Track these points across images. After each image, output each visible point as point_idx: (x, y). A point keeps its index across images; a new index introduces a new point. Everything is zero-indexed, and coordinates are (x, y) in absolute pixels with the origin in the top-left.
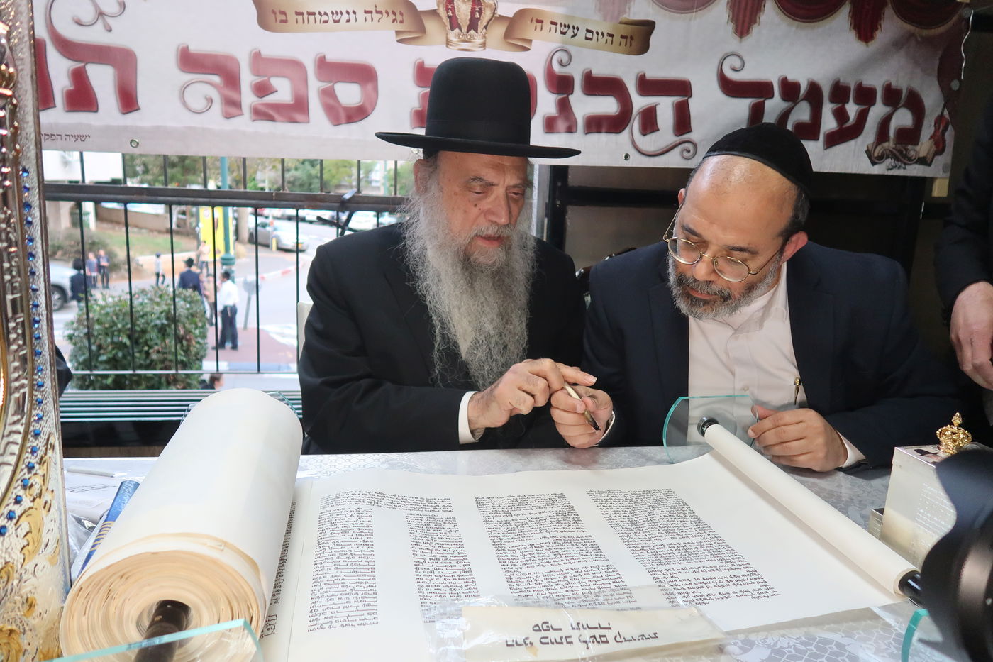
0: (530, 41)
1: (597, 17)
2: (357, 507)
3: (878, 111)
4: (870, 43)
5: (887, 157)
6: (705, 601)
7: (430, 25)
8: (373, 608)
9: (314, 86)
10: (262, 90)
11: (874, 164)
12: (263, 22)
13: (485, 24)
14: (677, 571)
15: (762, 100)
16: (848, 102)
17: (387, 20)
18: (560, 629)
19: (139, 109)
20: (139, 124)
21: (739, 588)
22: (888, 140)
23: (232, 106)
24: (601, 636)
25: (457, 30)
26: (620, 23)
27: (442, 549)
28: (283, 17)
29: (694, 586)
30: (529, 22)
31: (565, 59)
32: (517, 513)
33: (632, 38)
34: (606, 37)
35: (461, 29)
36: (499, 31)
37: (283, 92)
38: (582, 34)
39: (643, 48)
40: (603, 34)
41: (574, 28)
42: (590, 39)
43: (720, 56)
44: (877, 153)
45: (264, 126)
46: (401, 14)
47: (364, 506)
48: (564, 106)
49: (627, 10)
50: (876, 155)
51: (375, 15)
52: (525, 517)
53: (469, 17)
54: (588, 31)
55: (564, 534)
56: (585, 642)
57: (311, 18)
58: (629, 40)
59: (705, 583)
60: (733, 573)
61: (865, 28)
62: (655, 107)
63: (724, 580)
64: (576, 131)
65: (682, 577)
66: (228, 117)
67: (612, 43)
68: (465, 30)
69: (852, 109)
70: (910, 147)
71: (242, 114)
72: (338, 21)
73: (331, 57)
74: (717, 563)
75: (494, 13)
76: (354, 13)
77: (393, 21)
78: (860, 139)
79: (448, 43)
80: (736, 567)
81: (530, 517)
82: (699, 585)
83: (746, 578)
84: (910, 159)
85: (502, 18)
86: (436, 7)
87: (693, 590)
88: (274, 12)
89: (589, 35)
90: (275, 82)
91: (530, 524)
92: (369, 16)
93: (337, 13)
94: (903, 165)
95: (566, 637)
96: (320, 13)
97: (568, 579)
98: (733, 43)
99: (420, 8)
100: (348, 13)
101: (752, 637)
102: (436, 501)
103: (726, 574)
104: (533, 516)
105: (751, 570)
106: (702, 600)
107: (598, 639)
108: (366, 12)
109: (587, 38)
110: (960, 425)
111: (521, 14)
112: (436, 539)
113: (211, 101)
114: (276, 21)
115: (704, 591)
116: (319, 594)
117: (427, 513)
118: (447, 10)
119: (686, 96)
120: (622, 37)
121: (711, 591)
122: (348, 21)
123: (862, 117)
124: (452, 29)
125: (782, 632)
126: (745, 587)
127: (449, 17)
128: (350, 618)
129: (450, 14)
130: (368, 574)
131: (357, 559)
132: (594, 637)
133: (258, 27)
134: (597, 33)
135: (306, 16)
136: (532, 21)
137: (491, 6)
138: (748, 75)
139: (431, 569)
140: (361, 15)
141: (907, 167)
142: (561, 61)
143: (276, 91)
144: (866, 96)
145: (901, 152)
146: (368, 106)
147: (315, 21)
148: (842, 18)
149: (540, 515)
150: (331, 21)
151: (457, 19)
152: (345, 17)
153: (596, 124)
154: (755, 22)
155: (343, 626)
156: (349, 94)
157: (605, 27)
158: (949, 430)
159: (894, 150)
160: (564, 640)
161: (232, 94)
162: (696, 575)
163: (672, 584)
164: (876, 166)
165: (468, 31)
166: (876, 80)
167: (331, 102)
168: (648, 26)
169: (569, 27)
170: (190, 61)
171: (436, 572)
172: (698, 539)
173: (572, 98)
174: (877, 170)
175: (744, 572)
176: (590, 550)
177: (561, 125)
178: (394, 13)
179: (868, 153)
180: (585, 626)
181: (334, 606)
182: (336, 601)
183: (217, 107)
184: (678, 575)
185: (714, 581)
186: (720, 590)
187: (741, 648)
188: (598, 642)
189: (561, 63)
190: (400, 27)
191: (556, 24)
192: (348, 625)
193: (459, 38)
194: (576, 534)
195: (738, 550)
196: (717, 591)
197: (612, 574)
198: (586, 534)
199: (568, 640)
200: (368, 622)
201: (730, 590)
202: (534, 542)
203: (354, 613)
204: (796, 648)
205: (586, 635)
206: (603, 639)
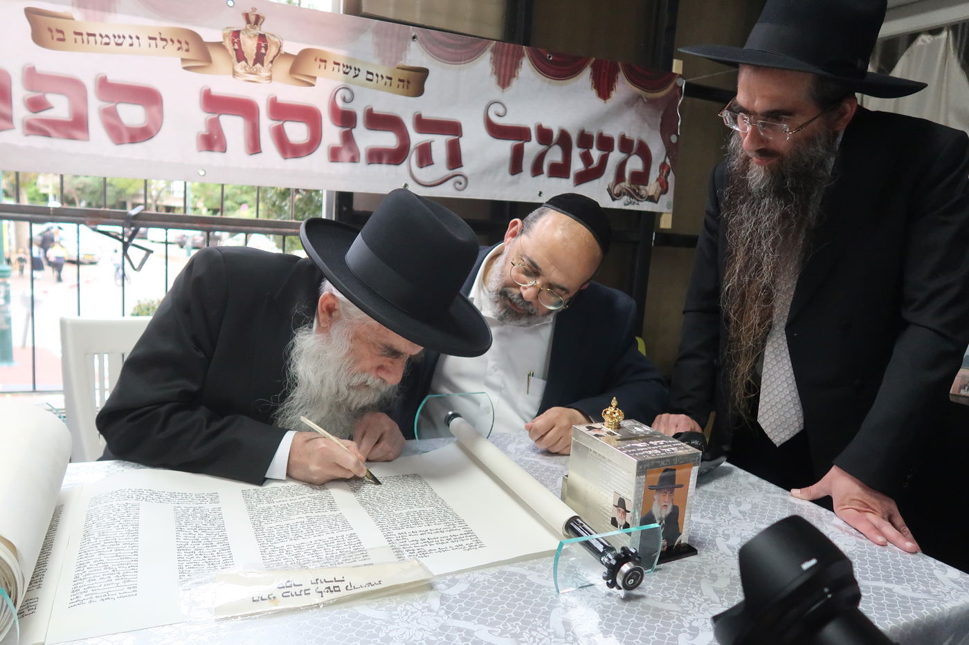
0: (315, 78)
1: (376, 61)
2: (125, 502)
3: (615, 156)
4: (607, 101)
5: (624, 195)
6: (426, 554)
7: (216, 55)
8: (133, 583)
9: (94, 107)
10: (36, 105)
11: (614, 199)
12: (38, 38)
13: (271, 59)
14: (408, 534)
15: (522, 142)
16: (591, 148)
17: (172, 48)
18: (301, 585)
21: (456, 544)
22: (624, 181)
23: (3, 119)
24: (334, 587)
25: (243, 63)
26: (398, 68)
27: (204, 534)
28: (61, 36)
29: (420, 545)
30: (314, 60)
31: (348, 97)
32: (278, 500)
33: (408, 82)
34: (385, 80)
35: (247, 62)
36: (285, 66)
37: (60, 108)
38: (363, 75)
39: (419, 91)
40: (382, 77)
41: (355, 69)
42: (371, 80)
43: (485, 103)
44: (616, 190)
45: (38, 142)
46: (187, 43)
47: (133, 501)
48: (348, 138)
49: (404, 57)
50: (615, 192)
51: (159, 41)
52: (286, 503)
53: (255, 51)
54: (368, 73)
55: (317, 514)
56: (321, 592)
57: (91, 39)
58: (406, 83)
59: (430, 541)
60: (453, 533)
61: (603, 88)
62: (430, 143)
63: (445, 539)
64: (359, 162)
65: (411, 538)
67: (391, 85)
68: (251, 62)
69: (596, 154)
70: (641, 187)
71: (14, 128)
72: (121, 44)
73: (113, 78)
75: (279, 50)
76: (138, 38)
77: (179, 49)
78: (603, 178)
79: (234, 73)
80: (457, 528)
81: (290, 502)
82: (424, 544)
83: (462, 536)
84: (641, 197)
85: (287, 55)
86: (222, 40)
87: (418, 548)
88: (50, 30)
89: (370, 77)
90: (51, 98)
91: (289, 508)
92: (153, 42)
93: (119, 37)
94: (636, 202)
95: (305, 590)
96: (101, 36)
97: (315, 548)
98: (496, 93)
99: (206, 39)
100: (131, 37)
101: (457, 577)
102: (204, 495)
103: (447, 534)
104: (293, 501)
105: (467, 530)
106: (424, 554)
107: (332, 589)
108: (150, 38)
109: (368, 79)
110: (617, 407)
111: (305, 53)
112: (201, 525)
114: (53, 38)
115: (427, 548)
116: (81, 577)
117: (194, 506)
118: (233, 43)
119: (457, 135)
120: (400, 80)
121: (432, 548)
122: (131, 45)
123: (604, 160)
124: (239, 62)
125: (481, 571)
126: (460, 543)
127: (235, 50)
128: (109, 593)
129: (236, 47)
130: (131, 557)
131: (121, 545)
132: (329, 588)
133: (31, 41)
134: (377, 76)
135: (85, 37)
136: (316, 60)
137: (276, 43)
138: (510, 120)
139: (192, 550)
140: (144, 41)
141: (640, 203)
142: (344, 98)
143: (53, 107)
144: (606, 144)
145: (634, 191)
146: (152, 127)
147: (96, 43)
148: (585, 78)
149: (299, 501)
150: (113, 43)
151: (243, 52)
152: (128, 41)
153: (376, 156)
154: (515, 76)
155: (103, 600)
156: (132, 115)
157: (384, 71)
158: (610, 410)
159: (629, 189)
160: (303, 593)
161: (3, 108)
162: (423, 537)
163: (402, 544)
164: (616, 202)
165: (254, 64)
166: (614, 131)
167: (113, 121)
168: (423, 73)
169: (351, 68)
171: (197, 552)
172: (431, 508)
173: (354, 131)
174: (618, 205)
175: (463, 531)
176: (338, 523)
177: (345, 154)
178: (179, 42)
179: (609, 190)
180: (323, 581)
181: (95, 585)
182: (98, 579)
184: (408, 537)
185: (437, 539)
186: (440, 546)
187: (447, 585)
188: (332, 591)
189: (344, 100)
190: (186, 55)
191: (338, 64)
192: (108, 598)
193: (245, 70)
194: (329, 513)
195: (461, 516)
196: (436, 547)
197: (353, 541)
198: (338, 512)
199: (307, 592)
200: (127, 594)
201: (447, 545)
202: (290, 522)
203: (115, 589)
204: (489, 581)
205: (322, 587)
206: (336, 589)
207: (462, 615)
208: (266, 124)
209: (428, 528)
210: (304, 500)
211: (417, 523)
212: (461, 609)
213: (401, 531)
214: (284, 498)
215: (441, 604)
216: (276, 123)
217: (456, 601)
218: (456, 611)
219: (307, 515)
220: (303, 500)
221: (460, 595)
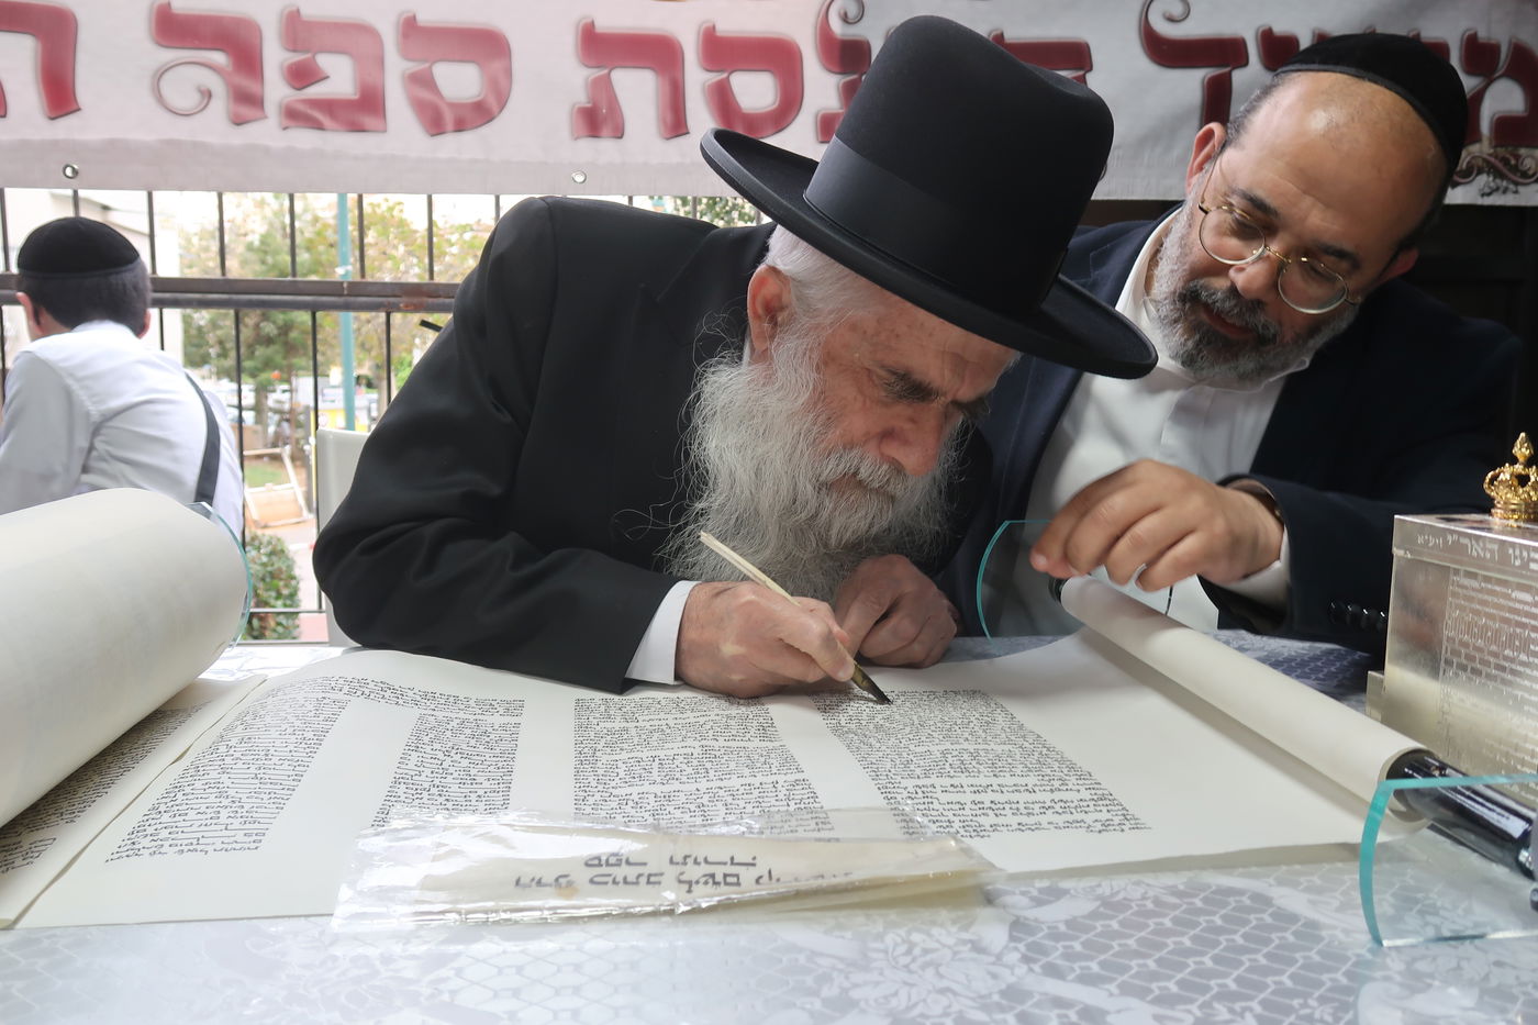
5: (1480, 172)
6: (984, 833)
8: (262, 826)
9: (395, 71)
10: (302, 75)
14: (939, 789)
15: (1227, 70)
18: (645, 864)
19: (79, 109)
20: (78, 136)
23: (247, 102)
24: (725, 876)
27: (465, 763)
29: (967, 812)
31: (853, 10)
32: (647, 718)
37: (339, 78)
45: (304, 138)
47: (338, 696)
55: (726, 744)
56: (690, 883)
59: (995, 808)
60: (1057, 796)
63: (1037, 806)
65: (944, 798)
66: (239, 121)
70: (1523, 151)
71: (266, 117)
73: (426, 17)
74: (1032, 780)
80: (1070, 787)
81: (672, 722)
82: (979, 812)
83: (1083, 804)
84: (1525, 175)
87: (962, 818)
90: (325, 62)
91: (668, 731)
94: (1512, 187)
95: (650, 875)
97: (705, 800)
101: (1065, 884)
102: (493, 703)
103: (1046, 797)
104: (681, 721)
105: (1098, 792)
106: (979, 832)
107: (719, 878)
112: (464, 746)
113: (207, 95)
115: (986, 821)
116: (162, 808)
117: (461, 715)
119: (1081, 68)
121: (1000, 820)
125: (1135, 877)
126: (1078, 816)
128: (202, 841)
130: (288, 783)
131: (275, 760)
132: (713, 876)
138: (1195, 28)
139: (426, 785)
141: (1521, 189)
142: (846, 14)
143: (327, 77)
145: (1505, 161)
146: (492, 103)
149: (693, 720)
155: (181, 851)
156: (459, 81)
159: (1492, 160)
160: (643, 880)
161: (248, 84)
162: (978, 797)
163: (921, 807)
166: (1447, 28)
167: (426, 95)
170: (173, 29)
171: (434, 790)
172: (1006, 747)
174: (1462, 196)
175: (1086, 795)
176: (772, 761)
180: (700, 859)
181: (179, 824)
182: (192, 815)
183: (220, 105)
184: (939, 795)
185: (1014, 806)
186: (1024, 820)
187: (1033, 899)
188: (718, 883)
189: (845, 19)
192: (193, 850)
194: (756, 743)
195: (1084, 764)
196: (1014, 820)
197: (799, 793)
198: (777, 744)
199: (652, 879)
200: (238, 846)
201: (1044, 819)
202: (662, 754)
203: (220, 834)
204: (1157, 902)
205: (694, 872)
206: (729, 880)
207: (1073, 970)
208: (697, 79)
209: (995, 781)
210: (707, 718)
211: (964, 770)
212: (1070, 956)
213: (920, 782)
214: (662, 716)
215: (1012, 938)
216: (715, 77)
217: (1056, 936)
218: (1055, 958)
219: (703, 742)
220: (702, 720)
221: (1071, 923)
